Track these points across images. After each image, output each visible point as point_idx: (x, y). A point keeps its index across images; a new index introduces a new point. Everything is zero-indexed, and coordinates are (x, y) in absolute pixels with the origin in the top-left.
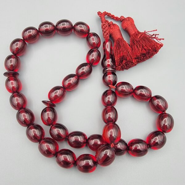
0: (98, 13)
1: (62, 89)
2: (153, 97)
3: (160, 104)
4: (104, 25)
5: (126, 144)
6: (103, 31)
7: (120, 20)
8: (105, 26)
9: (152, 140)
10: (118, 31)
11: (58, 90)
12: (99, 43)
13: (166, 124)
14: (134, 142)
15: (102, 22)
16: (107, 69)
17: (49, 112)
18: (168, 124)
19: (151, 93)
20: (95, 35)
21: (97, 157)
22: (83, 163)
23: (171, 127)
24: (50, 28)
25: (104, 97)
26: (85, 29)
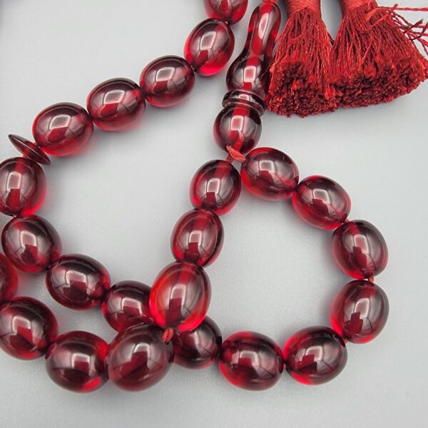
1: (82, 117)
2: (351, 223)
3: (366, 251)
5: (220, 338)
9: (303, 351)
11: (69, 117)
12: (239, 5)
13: (361, 317)
14: (248, 341)
16: (238, 93)
17: (20, 175)
18: (368, 318)
19: (349, 211)
21: (113, 352)
22: (70, 359)
23: (375, 329)
25: (202, 176)
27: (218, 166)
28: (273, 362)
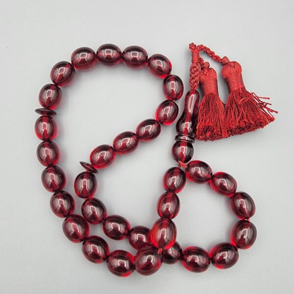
0: (190, 44)
2: (238, 193)
3: (245, 207)
4: (194, 67)
5: (181, 250)
6: (191, 76)
7: (221, 62)
8: (195, 69)
9: (219, 254)
10: (212, 82)
11: (106, 152)
12: (180, 92)
13: (244, 237)
14: (193, 251)
15: (193, 62)
16: (182, 136)
18: (247, 237)
19: (236, 187)
20: (177, 79)
21: (137, 259)
22: (117, 263)
23: (251, 242)
24: (114, 55)
25: (168, 176)
26: (165, 67)
27: (175, 171)
28: (205, 260)
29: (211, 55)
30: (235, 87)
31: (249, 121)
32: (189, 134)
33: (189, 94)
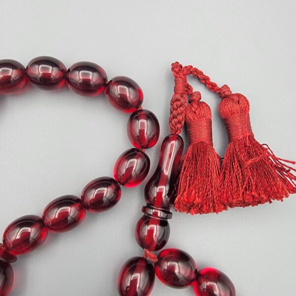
0: (173, 64)
4: (177, 100)
6: (171, 113)
7: (219, 93)
8: (179, 103)
10: (204, 123)
12: (153, 136)
15: (175, 93)
20: (151, 117)
24: (54, 73)
26: (132, 97)
27: (138, 264)
29: (204, 80)
30: (239, 135)
31: (259, 194)
32: (163, 207)
33: (167, 140)
